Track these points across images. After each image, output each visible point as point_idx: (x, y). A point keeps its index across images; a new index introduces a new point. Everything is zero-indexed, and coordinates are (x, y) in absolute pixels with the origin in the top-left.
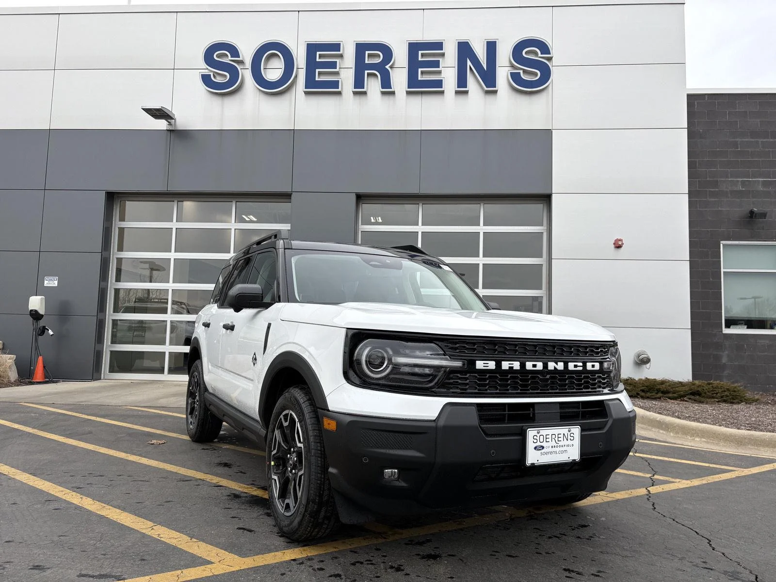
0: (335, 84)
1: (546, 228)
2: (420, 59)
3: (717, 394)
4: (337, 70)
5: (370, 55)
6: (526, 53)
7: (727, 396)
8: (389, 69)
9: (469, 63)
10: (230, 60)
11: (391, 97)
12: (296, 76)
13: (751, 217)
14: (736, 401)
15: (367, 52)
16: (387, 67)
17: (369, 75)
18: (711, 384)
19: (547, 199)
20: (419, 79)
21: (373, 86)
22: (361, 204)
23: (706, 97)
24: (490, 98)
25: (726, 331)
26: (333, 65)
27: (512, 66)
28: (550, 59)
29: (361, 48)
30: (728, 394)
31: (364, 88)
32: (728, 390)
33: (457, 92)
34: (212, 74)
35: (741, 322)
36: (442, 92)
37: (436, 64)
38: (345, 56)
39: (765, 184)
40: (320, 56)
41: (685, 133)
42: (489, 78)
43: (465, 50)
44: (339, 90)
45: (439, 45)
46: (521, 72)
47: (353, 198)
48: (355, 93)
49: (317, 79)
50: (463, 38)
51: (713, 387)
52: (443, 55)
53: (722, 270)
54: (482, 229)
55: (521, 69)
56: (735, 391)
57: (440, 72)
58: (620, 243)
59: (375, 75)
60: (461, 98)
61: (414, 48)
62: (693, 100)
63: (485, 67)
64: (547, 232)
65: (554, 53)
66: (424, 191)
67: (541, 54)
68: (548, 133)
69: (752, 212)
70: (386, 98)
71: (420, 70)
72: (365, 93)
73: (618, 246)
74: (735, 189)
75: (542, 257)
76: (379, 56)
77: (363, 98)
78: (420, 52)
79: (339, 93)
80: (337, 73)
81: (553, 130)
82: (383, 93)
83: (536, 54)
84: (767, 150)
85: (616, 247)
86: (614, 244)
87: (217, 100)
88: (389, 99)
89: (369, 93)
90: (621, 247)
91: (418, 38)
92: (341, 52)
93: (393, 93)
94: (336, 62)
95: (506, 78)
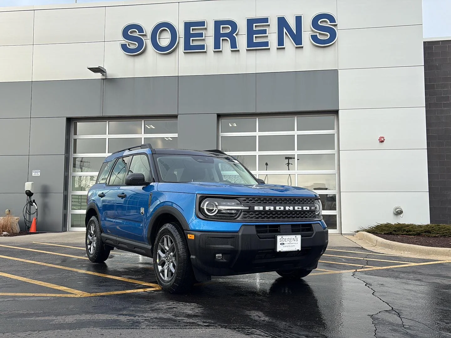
0: (202, 47)
1: (336, 131)
2: (254, 29)
4: (203, 38)
5: (223, 28)
6: (320, 22)
8: (235, 36)
9: (285, 30)
10: (138, 35)
11: (237, 53)
12: (178, 43)
15: (221, 26)
16: (234, 35)
17: (223, 40)
18: (440, 226)
19: (336, 112)
21: (226, 46)
22: (220, 120)
23: (441, 42)
24: (299, 51)
26: (201, 35)
27: (312, 31)
28: (336, 25)
31: (220, 49)
33: (278, 49)
34: (128, 44)
36: (269, 49)
37: (264, 32)
38: (208, 29)
40: (193, 30)
42: (297, 39)
43: (282, 22)
44: (205, 50)
45: (266, 20)
46: (318, 34)
47: (215, 117)
48: (215, 52)
50: (281, 15)
52: (269, 25)
54: (296, 133)
55: (318, 32)
57: (267, 37)
58: (382, 139)
59: (227, 40)
60: (281, 52)
61: (250, 22)
62: (429, 47)
64: (337, 133)
65: (339, 21)
66: (259, 111)
67: (330, 23)
68: (336, 72)
70: (234, 53)
71: (254, 36)
72: (221, 51)
75: (334, 149)
76: (229, 28)
77: (219, 54)
78: (254, 25)
79: (205, 52)
81: (339, 70)
82: (232, 51)
83: (327, 22)
85: (380, 142)
86: (379, 140)
87: (131, 60)
88: (236, 55)
89: (223, 51)
90: (383, 142)
91: (253, 16)
92: (205, 27)
93: (238, 51)
94: (203, 33)
95: (309, 39)
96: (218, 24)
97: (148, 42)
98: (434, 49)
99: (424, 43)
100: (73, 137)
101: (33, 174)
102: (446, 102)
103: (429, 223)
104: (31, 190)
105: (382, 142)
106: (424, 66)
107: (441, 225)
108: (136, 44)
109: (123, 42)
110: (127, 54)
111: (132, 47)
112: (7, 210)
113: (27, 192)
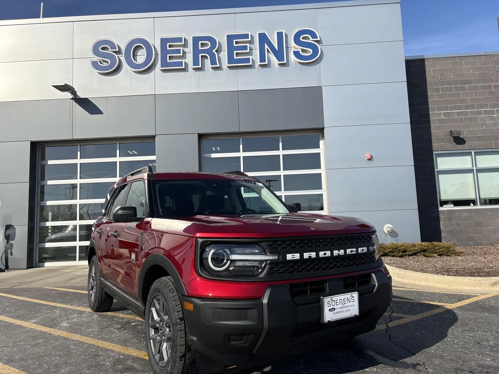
0: (180, 64)
1: (322, 150)
2: (235, 45)
4: (181, 55)
5: (202, 44)
6: (302, 38)
9: (266, 46)
10: (110, 51)
11: (217, 71)
12: (154, 60)
13: (450, 135)
14: (449, 254)
15: (200, 42)
16: (214, 51)
20: (235, 58)
22: (202, 140)
23: (418, 61)
24: (281, 68)
25: (440, 209)
26: (178, 51)
27: (294, 47)
28: (318, 41)
29: (196, 40)
30: (444, 250)
31: (199, 66)
32: (443, 247)
33: (260, 66)
34: (98, 61)
35: (449, 202)
37: (245, 48)
38: (186, 45)
39: (458, 114)
40: (170, 46)
41: (405, 85)
42: (280, 55)
43: (263, 38)
44: (183, 67)
45: (246, 36)
46: (300, 50)
47: (196, 137)
48: (194, 69)
49: (168, 61)
50: (262, 31)
51: (434, 246)
52: (249, 42)
53: (436, 170)
54: (281, 152)
55: (300, 48)
57: (248, 53)
58: (370, 157)
61: (230, 38)
63: (277, 48)
66: (242, 130)
67: (312, 39)
69: (451, 132)
70: (214, 70)
71: (235, 52)
72: (200, 69)
74: (440, 118)
76: (208, 44)
78: (234, 41)
80: (181, 57)
81: (323, 87)
82: (212, 68)
83: (309, 38)
84: (458, 92)
85: (367, 160)
86: (366, 157)
87: (103, 78)
91: (232, 31)
92: (183, 43)
93: (219, 68)
97: (121, 59)
98: (412, 67)
99: (406, 60)
100: (40, 162)
103: (420, 242)
106: (406, 82)
108: (108, 62)
109: (94, 59)
110: (98, 72)
111: (103, 64)
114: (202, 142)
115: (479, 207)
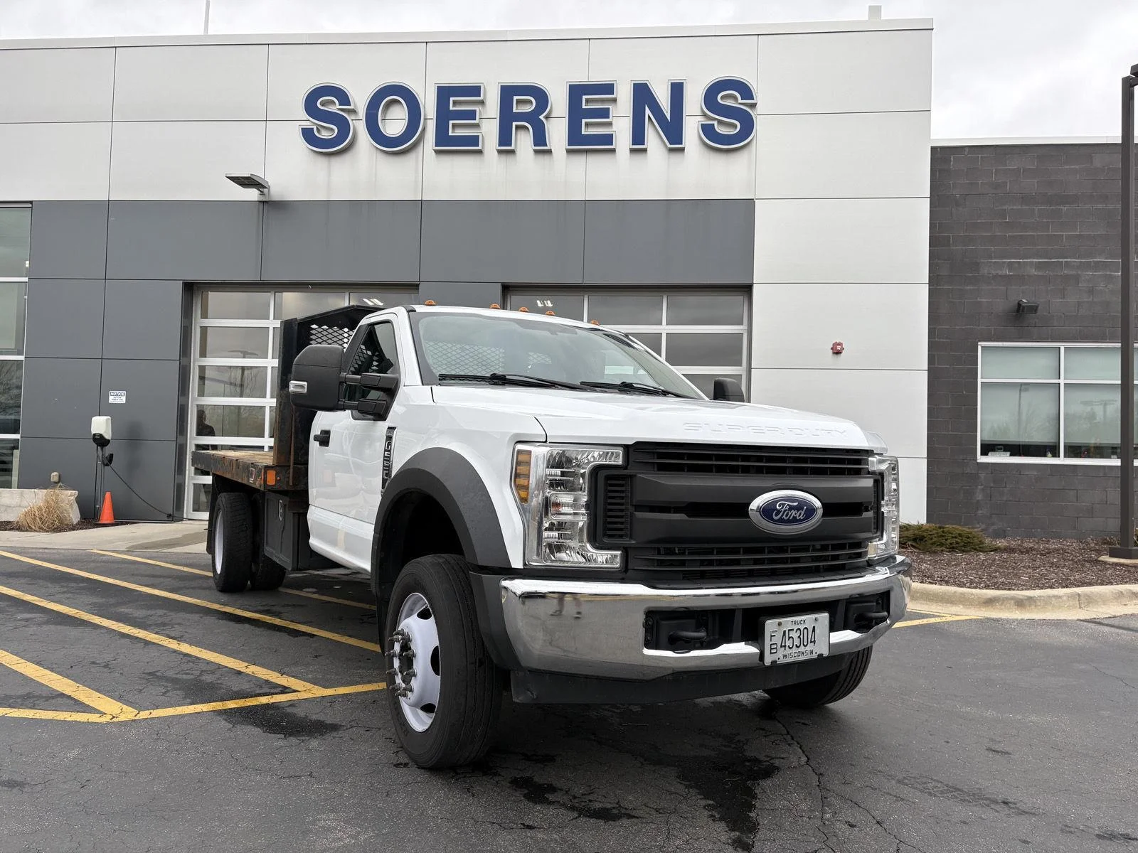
0: (474, 140)
1: (746, 328)
2: (584, 107)
3: (946, 540)
4: (476, 121)
5: (518, 102)
6: (722, 98)
7: (957, 543)
8: (544, 120)
9: (648, 112)
10: (339, 109)
11: (546, 157)
12: (424, 129)
13: (1018, 311)
14: (968, 549)
15: (515, 98)
16: (541, 117)
17: (517, 127)
18: (943, 528)
19: (747, 289)
20: (583, 133)
21: (524, 141)
22: (508, 296)
24: (676, 157)
25: (982, 459)
26: (472, 115)
27: (705, 115)
28: (753, 106)
30: (959, 541)
31: (511, 146)
32: (960, 535)
33: (632, 151)
34: (315, 128)
35: (999, 447)
36: (613, 151)
37: (605, 113)
38: (488, 102)
39: (1039, 266)
40: (455, 103)
41: (926, 204)
42: (673, 132)
43: (642, 94)
44: (480, 148)
45: (608, 88)
46: (715, 123)
47: (499, 288)
48: (500, 152)
49: (450, 134)
50: (640, 78)
51: (943, 532)
52: (615, 100)
53: (980, 380)
54: (664, 329)
55: (715, 119)
56: (968, 538)
57: (610, 124)
58: (839, 348)
59: (526, 128)
60: (639, 157)
61: (576, 92)
62: (943, 158)
63: (668, 117)
64: (748, 333)
65: (760, 97)
66: (589, 281)
67: (742, 99)
68: (751, 203)
69: (1019, 305)
70: (541, 158)
71: (584, 121)
72: (513, 152)
73: (837, 352)
74: (1000, 273)
75: (741, 365)
76: (531, 102)
77: (510, 158)
78: (584, 97)
79: (480, 152)
80: (477, 126)
81: (756, 201)
82: (536, 152)
83: (735, 98)
84: (1045, 220)
85: (834, 353)
86: (832, 349)
87: (323, 161)
88: (544, 159)
89: (518, 152)
90: (841, 353)
91: (582, 78)
92: (481, 98)
93: (549, 152)
94: (475, 111)
95: (696, 131)
96: (508, 92)
97: (359, 126)
98: (952, 163)
99: (934, 149)
100: (198, 322)
101: (111, 400)
102: (971, 275)
103: (923, 521)
104: (105, 432)
105: (837, 353)
106: (929, 199)
107: (947, 526)
108: (332, 130)
109: (307, 125)
110: (312, 150)
111: (325, 135)
112: (55, 473)
113: (96, 437)
114: (509, 300)
115: (1062, 460)
